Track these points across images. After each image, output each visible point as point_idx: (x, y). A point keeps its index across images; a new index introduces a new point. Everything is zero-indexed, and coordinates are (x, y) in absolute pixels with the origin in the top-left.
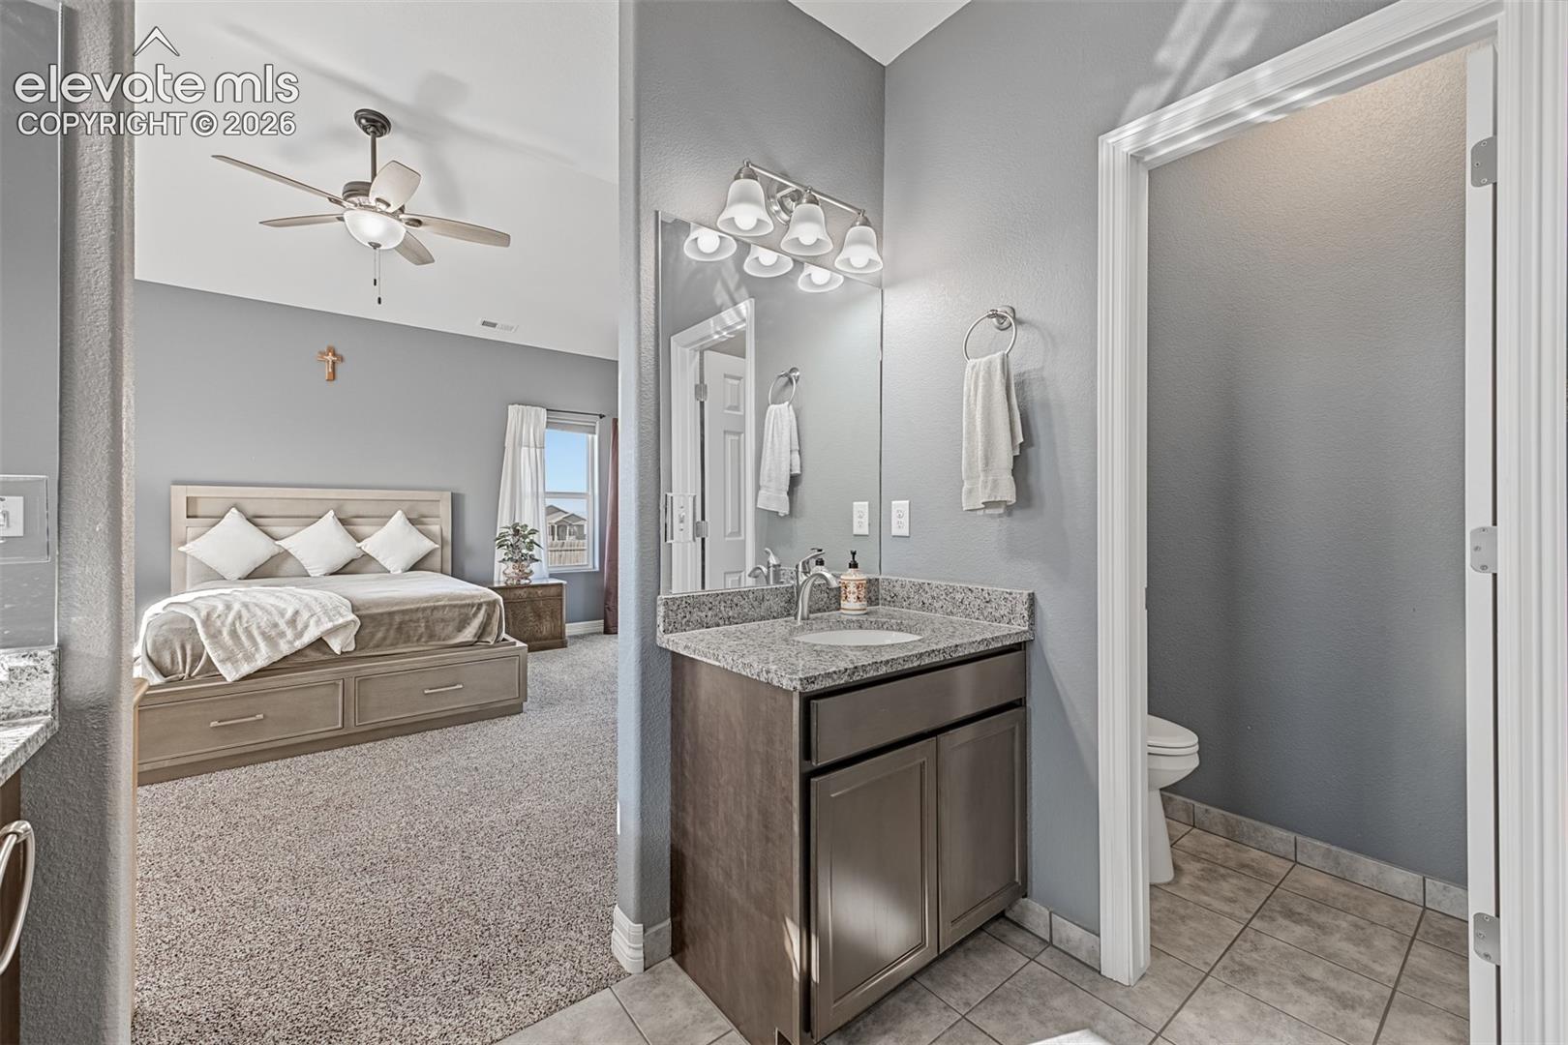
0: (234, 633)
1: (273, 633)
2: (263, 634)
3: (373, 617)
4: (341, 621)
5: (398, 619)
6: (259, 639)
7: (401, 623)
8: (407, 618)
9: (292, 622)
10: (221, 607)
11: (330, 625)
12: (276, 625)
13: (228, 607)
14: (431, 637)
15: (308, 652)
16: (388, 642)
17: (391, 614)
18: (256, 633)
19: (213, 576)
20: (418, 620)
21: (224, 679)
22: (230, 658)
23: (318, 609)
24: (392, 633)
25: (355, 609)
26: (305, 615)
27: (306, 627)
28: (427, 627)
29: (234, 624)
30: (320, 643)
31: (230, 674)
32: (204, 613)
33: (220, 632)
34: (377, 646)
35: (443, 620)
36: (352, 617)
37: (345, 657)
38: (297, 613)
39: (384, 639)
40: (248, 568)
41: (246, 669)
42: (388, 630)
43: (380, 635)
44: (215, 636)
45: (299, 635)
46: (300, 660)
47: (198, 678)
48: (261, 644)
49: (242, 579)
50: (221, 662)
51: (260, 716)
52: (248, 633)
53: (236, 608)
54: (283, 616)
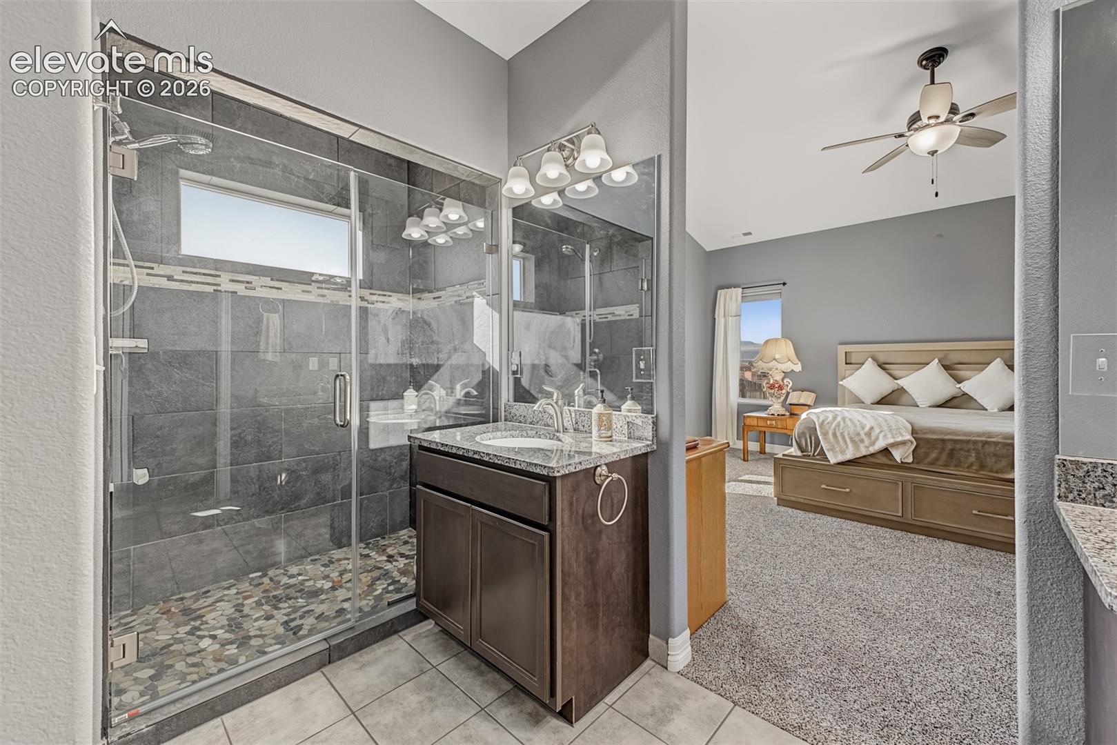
0: (835, 435)
1: (857, 440)
2: (851, 438)
3: (927, 441)
4: (900, 439)
5: (949, 446)
6: (848, 441)
7: (952, 450)
8: (958, 446)
9: (869, 434)
10: (830, 418)
11: (892, 441)
12: (859, 434)
13: (835, 418)
14: (982, 466)
15: (879, 456)
16: (941, 462)
17: (943, 441)
18: (847, 437)
20: (968, 451)
21: (829, 461)
22: (832, 450)
23: (885, 428)
24: (944, 456)
25: (914, 432)
26: (877, 431)
27: (877, 438)
28: (978, 458)
29: (835, 429)
30: (886, 451)
31: (833, 461)
32: (821, 420)
33: (828, 433)
34: (932, 463)
35: (996, 455)
36: (908, 437)
37: (903, 466)
38: (872, 428)
39: (937, 459)
41: (841, 458)
42: (941, 453)
43: (933, 455)
44: (825, 434)
45: (873, 443)
46: (872, 460)
47: (818, 457)
48: (850, 445)
49: (872, 404)
50: (828, 450)
51: (848, 490)
52: (843, 437)
53: (839, 419)
54: (863, 428)
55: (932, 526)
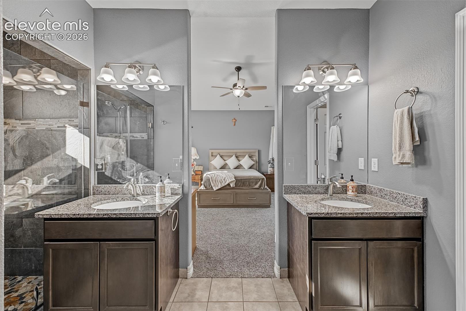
0: (215, 181)
1: (221, 182)
2: (220, 181)
3: (238, 180)
4: (232, 180)
5: (243, 181)
6: (219, 182)
7: (244, 182)
8: (245, 181)
9: (224, 179)
10: (214, 175)
11: (230, 181)
12: (222, 180)
13: (215, 176)
14: (250, 186)
15: (227, 186)
16: (241, 186)
17: (242, 179)
18: (218, 181)
19: (215, 168)
20: (247, 182)
21: (214, 190)
22: (215, 186)
23: (228, 177)
24: (242, 184)
25: (235, 178)
26: (227, 178)
27: (227, 181)
28: (249, 183)
29: (215, 179)
30: (229, 184)
31: (215, 189)
32: (211, 176)
33: (213, 180)
34: (239, 186)
35: (252, 182)
36: (234, 179)
37: (233, 188)
38: (225, 178)
39: (240, 185)
40: (220, 167)
41: (217, 188)
42: (241, 183)
43: (239, 184)
44: (212, 181)
45: (225, 182)
46: (225, 188)
47: (210, 189)
48: (219, 183)
49: (219, 169)
50: (213, 186)
51: (219, 198)
52: (217, 181)
53: (216, 175)
54: (223, 178)
55: (240, 204)
